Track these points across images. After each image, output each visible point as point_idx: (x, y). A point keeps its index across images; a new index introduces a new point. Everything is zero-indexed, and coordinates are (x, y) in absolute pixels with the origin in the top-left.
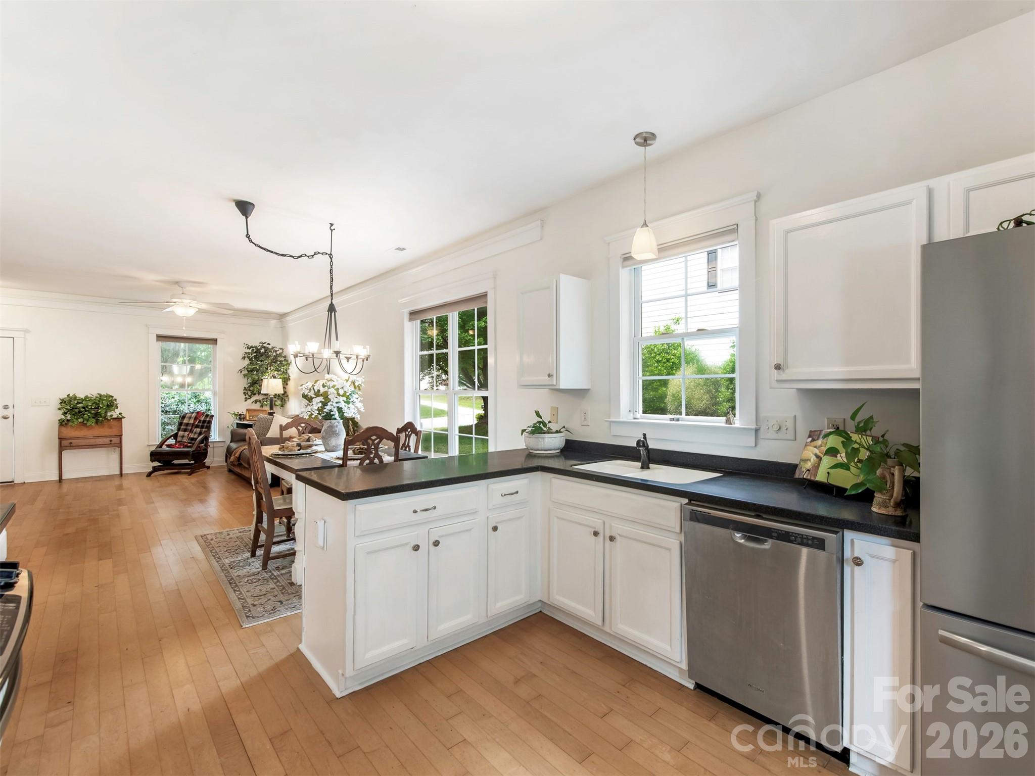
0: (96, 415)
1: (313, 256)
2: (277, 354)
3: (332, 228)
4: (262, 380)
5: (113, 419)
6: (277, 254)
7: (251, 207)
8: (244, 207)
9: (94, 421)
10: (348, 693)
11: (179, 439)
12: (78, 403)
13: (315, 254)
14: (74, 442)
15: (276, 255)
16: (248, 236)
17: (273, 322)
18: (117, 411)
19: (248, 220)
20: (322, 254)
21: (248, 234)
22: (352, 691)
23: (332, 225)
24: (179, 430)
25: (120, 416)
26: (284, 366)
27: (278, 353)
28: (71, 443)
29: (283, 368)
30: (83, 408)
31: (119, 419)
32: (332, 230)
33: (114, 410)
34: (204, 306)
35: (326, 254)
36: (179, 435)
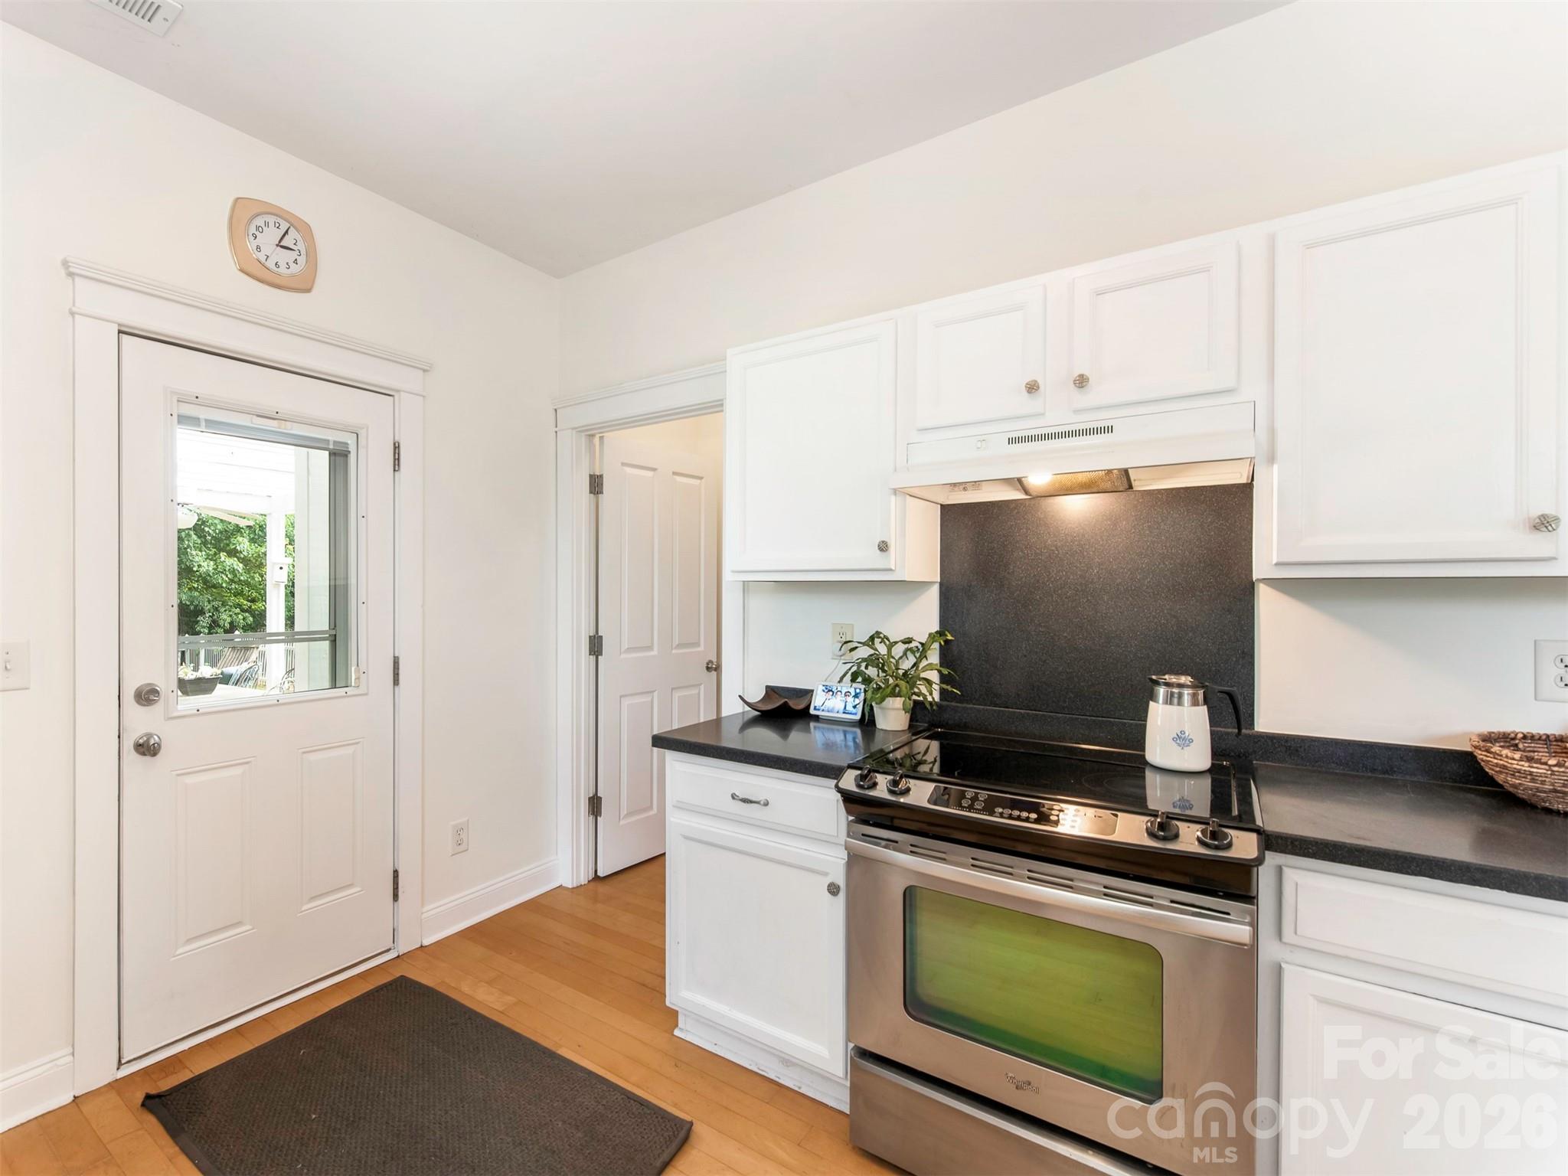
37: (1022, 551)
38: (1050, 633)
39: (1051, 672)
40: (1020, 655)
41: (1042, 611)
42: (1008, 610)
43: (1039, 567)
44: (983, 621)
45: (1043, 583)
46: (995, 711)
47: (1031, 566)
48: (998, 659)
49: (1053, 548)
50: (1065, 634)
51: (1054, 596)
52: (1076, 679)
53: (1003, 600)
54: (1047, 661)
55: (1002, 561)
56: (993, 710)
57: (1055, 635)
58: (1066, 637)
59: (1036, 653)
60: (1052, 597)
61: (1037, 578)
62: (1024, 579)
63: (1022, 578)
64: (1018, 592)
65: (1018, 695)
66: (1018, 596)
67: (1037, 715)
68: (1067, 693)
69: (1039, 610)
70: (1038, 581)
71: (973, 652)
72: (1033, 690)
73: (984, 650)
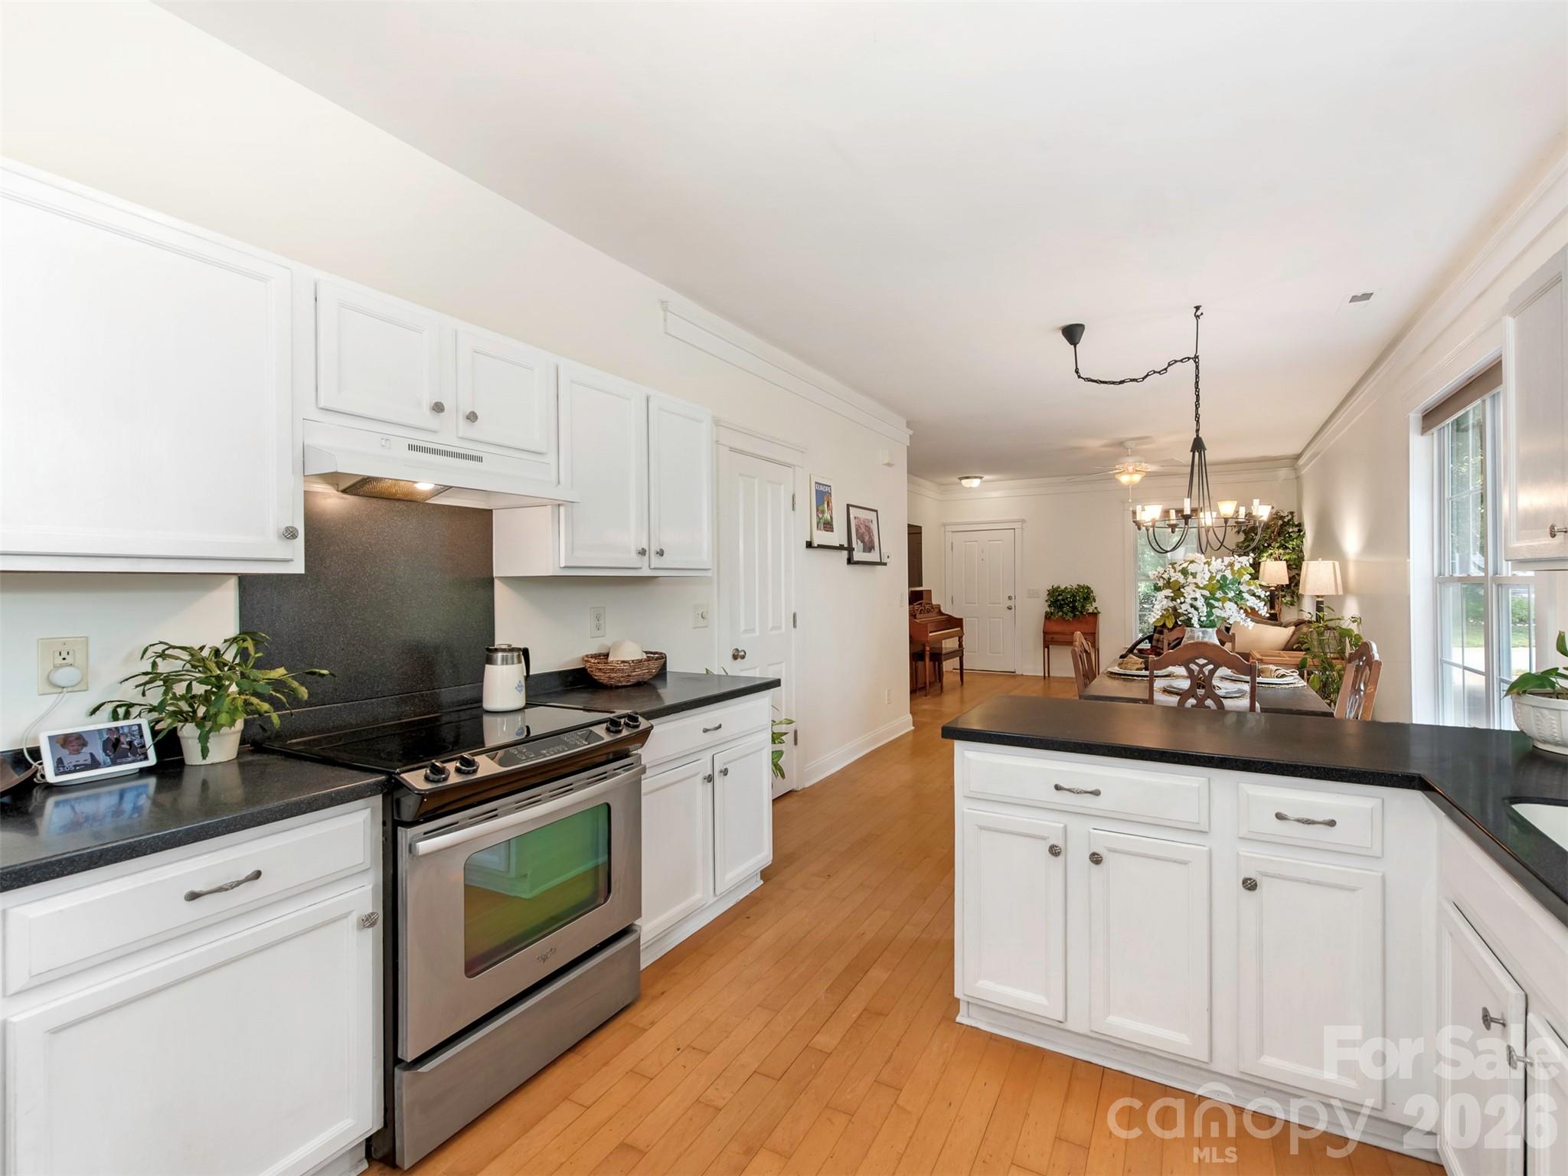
0: (1074, 609)
1: (1166, 369)
2: (1284, 522)
3: (1198, 313)
4: (1260, 563)
5: (1089, 613)
6: (1113, 383)
7: (1081, 328)
8: (1072, 333)
9: (1072, 615)
10: (969, 1024)
11: (1154, 643)
12: (1059, 595)
13: (1169, 365)
14: (1056, 637)
15: (1112, 385)
16: (1077, 372)
17: (1283, 473)
18: (1094, 605)
19: (1077, 348)
20: (1181, 361)
21: (1077, 368)
22: (974, 1025)
23: (1197, 308)
24: (1154, 632)
25: (1096, 611)
26: (1293, 540)
27: (1286, 520)
28: (1053, 638)
29: (1291, 543)
30: (1063, 600)
31: (1095, 615)
32: (1197, 317)
33: (1091, 603)
34: (1152, 468)
35: (1189, 358)
36: (1154, 637)
37: (338, 546)
38: (365, 625)
39: (366, 661)
40: (338, 648)
41: (358, 605)
42: (325, 605)
43: (355, 562)
44: (297, 619)
45: (359, 577)
46: (311, 711)
47: (347, 561)
48: (315, 656)
49: (367, 545)
50: (379, 625)
51: (369, 590)
52: (388, 664)
53: (319, 594)
54: (364, 652)
55: (318, 555)
56: (309, 711)
57: (370, 625)
58: (379, 627)
59: (354, 645)
60: (367, 590)
61: (354, 573)
62: (340, 574)
63: (338, 573)
64: (335, 587)
65: (336, 690)
66: (335, 590)
67: (353, 705)
68: (380, 678)
69: (355, 604)
70: (354, 576)
71: (285, 653)
72: (350, 681)
73: (299, 649)
